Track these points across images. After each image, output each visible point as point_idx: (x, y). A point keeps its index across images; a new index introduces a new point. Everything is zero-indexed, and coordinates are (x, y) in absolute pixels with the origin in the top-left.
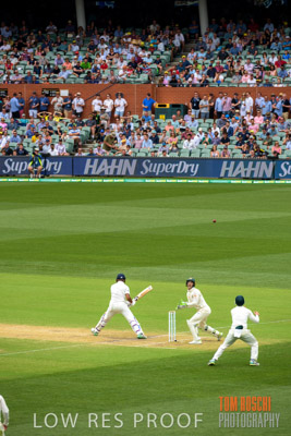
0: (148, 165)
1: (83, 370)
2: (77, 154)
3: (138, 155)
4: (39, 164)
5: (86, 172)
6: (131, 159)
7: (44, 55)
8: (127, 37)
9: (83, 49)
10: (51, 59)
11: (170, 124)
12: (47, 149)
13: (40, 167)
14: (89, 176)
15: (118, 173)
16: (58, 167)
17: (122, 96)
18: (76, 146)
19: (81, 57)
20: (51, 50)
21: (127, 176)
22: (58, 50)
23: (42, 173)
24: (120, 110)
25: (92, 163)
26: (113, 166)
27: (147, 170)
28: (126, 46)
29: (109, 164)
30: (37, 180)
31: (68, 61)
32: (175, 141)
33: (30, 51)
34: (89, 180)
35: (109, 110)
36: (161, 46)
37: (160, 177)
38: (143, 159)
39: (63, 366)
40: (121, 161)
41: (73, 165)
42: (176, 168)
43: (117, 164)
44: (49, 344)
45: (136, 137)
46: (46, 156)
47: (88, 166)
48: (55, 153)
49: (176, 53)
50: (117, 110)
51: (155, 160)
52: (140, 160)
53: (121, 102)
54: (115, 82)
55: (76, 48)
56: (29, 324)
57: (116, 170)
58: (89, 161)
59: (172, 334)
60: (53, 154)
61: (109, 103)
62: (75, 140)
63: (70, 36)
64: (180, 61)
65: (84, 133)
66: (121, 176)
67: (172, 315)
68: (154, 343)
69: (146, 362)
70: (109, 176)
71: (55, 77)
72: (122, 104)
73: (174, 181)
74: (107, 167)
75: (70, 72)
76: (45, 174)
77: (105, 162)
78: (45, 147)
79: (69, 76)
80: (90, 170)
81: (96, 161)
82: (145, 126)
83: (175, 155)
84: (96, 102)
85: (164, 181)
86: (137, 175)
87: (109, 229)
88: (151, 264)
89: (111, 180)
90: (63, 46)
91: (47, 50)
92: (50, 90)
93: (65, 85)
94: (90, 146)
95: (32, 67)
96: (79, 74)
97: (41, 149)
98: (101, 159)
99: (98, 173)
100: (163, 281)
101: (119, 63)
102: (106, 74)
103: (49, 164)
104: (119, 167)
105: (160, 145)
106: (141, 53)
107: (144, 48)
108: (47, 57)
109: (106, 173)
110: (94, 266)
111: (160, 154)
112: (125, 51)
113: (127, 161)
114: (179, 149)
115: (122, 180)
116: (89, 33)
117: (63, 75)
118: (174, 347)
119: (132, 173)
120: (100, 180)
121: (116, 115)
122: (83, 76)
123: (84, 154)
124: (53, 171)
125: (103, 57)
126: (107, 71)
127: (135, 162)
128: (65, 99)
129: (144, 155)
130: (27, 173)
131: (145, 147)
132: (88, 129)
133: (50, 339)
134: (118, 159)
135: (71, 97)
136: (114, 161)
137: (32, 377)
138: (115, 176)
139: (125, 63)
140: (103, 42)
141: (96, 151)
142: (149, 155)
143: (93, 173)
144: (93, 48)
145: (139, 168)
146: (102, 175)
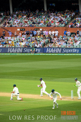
0: (65, 50)
1: (47, 107)
2: (45, 47)
3: (62, 47)
4: (34, 50)
5: (47, 52)
6: (60, 48)
7: (35, 19)
8: (59, 14)
9: (46, 17)
10: (37, 20)
11: (71, 38)
12: (36, 45)
13: (34, 51)
14: (48, 53)
15: (56, 52)
16: (39, 50)
17: (57, 30)
18: (44, 45)
19: (46, 19)
20: (37, 17)
21: (59, 53)
22: (39, 17)
23: (34, 52)
24: (57, 34)
25: (49, 49)
26: (55, 50)
27: (64, 51)
28: (58, 16)
29: (54, 50)
30: (33, 54)
31: (42, 20)
32: (72, 43)
33: (31, 18)
34: (48, 54)
35: (53, 34)
36: (68, 16)
37: (68, 53)
38: (63, 48)
39: (41, 106)
40: (57, 49)
41: (43, 50)
42: (73, 51)
43: (56, 50)
44: (37, 99)
45: (61, 42)
46: (36, 47)
47: (47, 50)
48: (38, 46)
49: (72, 18)
50: (56, 34)
51: (67, 48)
52: (62, 48)
53: (57, 32)
54: (55, 26)
55: (44, 17)
56: (32, 94)
57: (55, 51)
58: (48, 49)
59: (72, 97)
60: (37, 47)
61: (53, 32)
62: (44, 43)
63: (42, 13)
64: (73, 20)
65: (46, 41)
66: (57, 53)
67: (72, 92)
68: (67, 99)
69: (65, 105)
70: (53, 53)
71: (38, 25)
72: (57, 33)
73: (72, 54)
74: (53, 51)
75: (43, 24)
76: (36, 52)
77: (52, 49)
78: (35, 45)
79: (42, 25)
80: (48, 51)
81: (50, 49)
82: (64, 39)
83: (72, 47)
84: (50, 32)
85: (69, 54)
86: (61, 53)
87: (54, 68)
88: (66, 77)
89: (54, 54)
90: (40, 16)
91: (36, 17)
92: (37, 29)
93: (41, 27)
94: (48, 44)
95: (32, 22)
96: (45, 24)
97: (34, 45)
98: (51, 48)
99: (50, 52)
100: (69, 82)
101: (56, 21)
102: (53, 24)
103: (37, 50)
104: (56, 51)
105: (68, 44)
106: (62, 18)
107: (63, 17)
108: (36, 19)
109: (53, 52)
110: (49, 78)
111: (68, 47)
112: (58, 18)
113: (59, 49)
114: (73, 45)
115: (57, 54)
116: (48, 13)
117: (41, 24)
118: (73, 101)
119: (60, 52)
120: (51, 54)
121: (55, 36)
122: (46, 25)
123: (46, 47)
124: (38, 52)
125: (52, 19)
126: (53, 23)
127: (61, 49)
128: (41, 31)
129: (63, 47)
130: (30, 52)
131: (64, 45)
132: (48, 40)
133: (37, 98)
134: (56, 48)
135: (43, 31)
136: (55, 49)
137: (33, 109)
138: (55, 53)
139: (58, 21)
140: (52, 15)
141: (50, 46)
142: (65, 47)
143: (49, 52)
144: (49, 17)
145: (62, 51)
146: (51, 53)
